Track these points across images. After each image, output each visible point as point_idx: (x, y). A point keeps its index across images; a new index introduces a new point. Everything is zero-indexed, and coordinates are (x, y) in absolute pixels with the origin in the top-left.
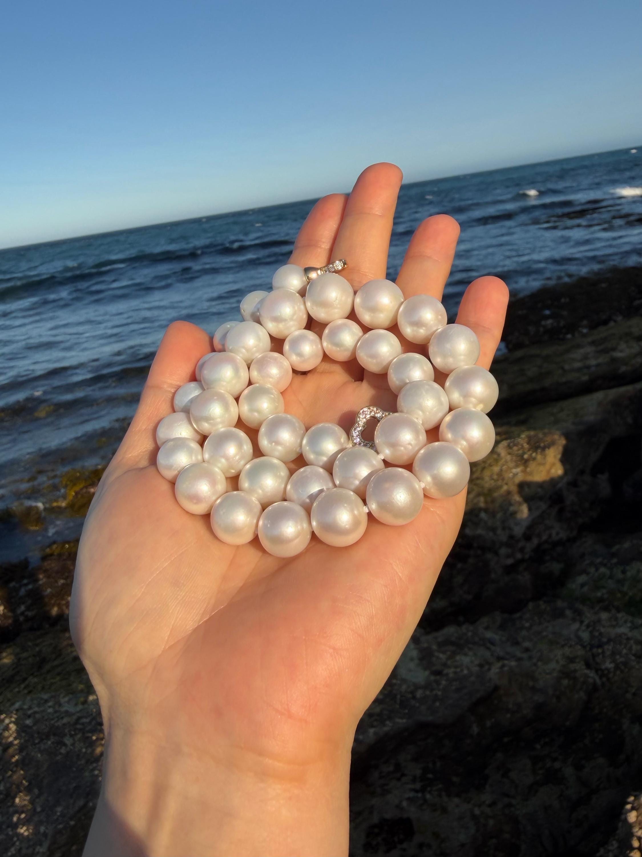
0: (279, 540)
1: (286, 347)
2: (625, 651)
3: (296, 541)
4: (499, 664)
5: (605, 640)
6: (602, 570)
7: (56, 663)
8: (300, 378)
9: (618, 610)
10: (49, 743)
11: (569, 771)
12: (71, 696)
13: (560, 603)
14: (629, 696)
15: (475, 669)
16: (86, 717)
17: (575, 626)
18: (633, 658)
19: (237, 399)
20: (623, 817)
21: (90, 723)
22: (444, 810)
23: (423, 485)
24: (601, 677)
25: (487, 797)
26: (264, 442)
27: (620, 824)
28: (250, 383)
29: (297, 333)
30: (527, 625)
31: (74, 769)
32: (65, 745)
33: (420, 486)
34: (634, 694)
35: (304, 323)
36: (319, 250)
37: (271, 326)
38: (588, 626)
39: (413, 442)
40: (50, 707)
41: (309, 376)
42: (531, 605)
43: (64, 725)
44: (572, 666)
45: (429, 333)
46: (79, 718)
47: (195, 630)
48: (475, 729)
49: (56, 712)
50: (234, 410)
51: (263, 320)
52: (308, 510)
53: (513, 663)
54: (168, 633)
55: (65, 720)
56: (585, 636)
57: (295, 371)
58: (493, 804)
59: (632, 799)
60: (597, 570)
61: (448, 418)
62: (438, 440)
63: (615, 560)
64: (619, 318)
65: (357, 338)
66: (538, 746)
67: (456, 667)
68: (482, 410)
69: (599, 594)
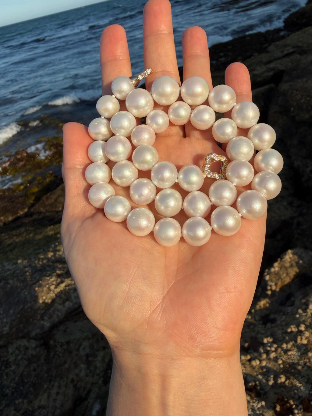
10: (2, 283)
12: (9, 262)
16: (18, 270)
21: (20, 272)
29: (151, 113)
31: (16, 293)
43: (8, 275)
46: (15, 271)
49: (3, 270)
64: (256, 54)
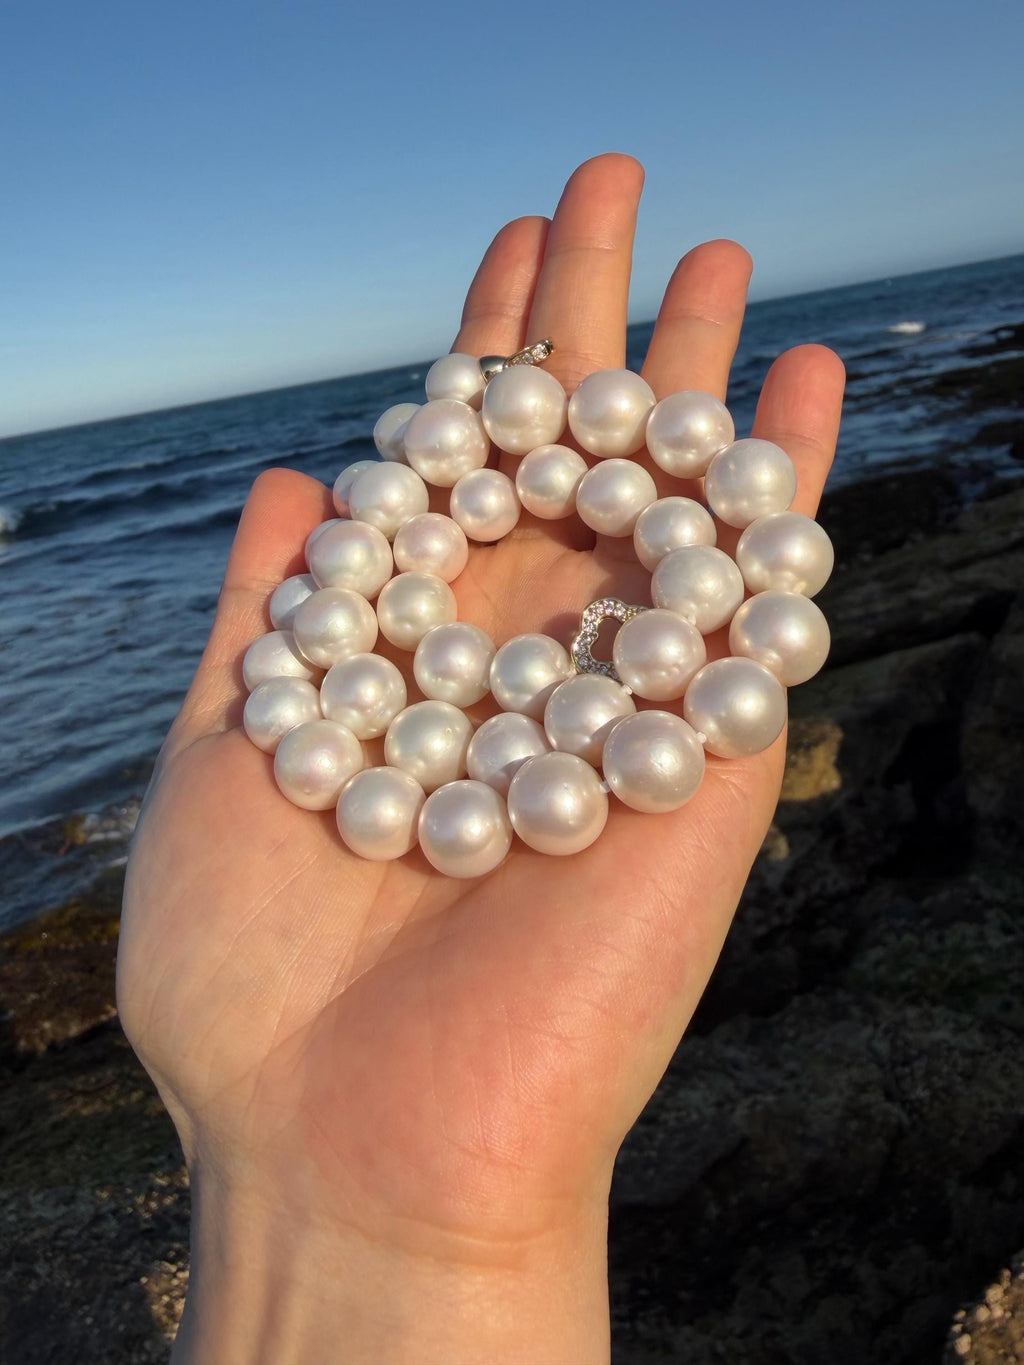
0: (457, 848)
1: (455, 501)
2: (945, 1069)
3: (489, 847)
4: (747, 1102)
5: (914, 1052)
6: (908, 938)
7: (23, 1135)
8: (485, 552)
9: (934, 1002)
10: (10, 1274)
11: (865, 1271)
12: (47, 1191)
13: (842, 996)
14: (955, 1142)
15: (710, 1111)
16: (72, 1227)
17: (868, 1031)
18: (959, 1079)
19: (374, 602)
20: (949, 1345)
21: (79, 1236)
22: (668, 1348)
23: (702, 738)
24: (910, 1114)
25: (736, 1322)
26: (424, 675)
27: (946, 1357)
28: (396, 571)
29: (474, 475)
30: (791, 1033)
31: (52, 1317)
32: (37, 1276)
33: (697, 742)
34: (963, 1139)
35: (484, 459)
36: (505, 321)
37: (425, 466)
38: (887, 1031)
39: (682, 661)
40: (11, 1212)
41: (500, 546)
42: (796, 1001)
43: (36, 1241)
44: (864, 1099)
45: (704, 458)
46: (60, 1229)
47: (323, 1013)
48: (713, 1210)
49: (21, 1220)
50: (369, 621)
51: (411, 458)
52: (502, 792)
53: (770, 1098)
54: (278, 1019)
55: (37, 1234)
56: (883, 1047)
57: (473, 543)
58: (745, 1334)
59: (961, 1315)
60: (899, 937)
61: (744, 610)
62: (728, 654)
63: (925, 922)
64: (919, 537)
65: (575, 478)
66: (814, 1233)
67: (679, 1109)
68: (804, 594)
69: (903, 977)
